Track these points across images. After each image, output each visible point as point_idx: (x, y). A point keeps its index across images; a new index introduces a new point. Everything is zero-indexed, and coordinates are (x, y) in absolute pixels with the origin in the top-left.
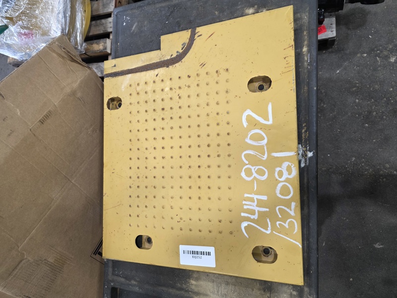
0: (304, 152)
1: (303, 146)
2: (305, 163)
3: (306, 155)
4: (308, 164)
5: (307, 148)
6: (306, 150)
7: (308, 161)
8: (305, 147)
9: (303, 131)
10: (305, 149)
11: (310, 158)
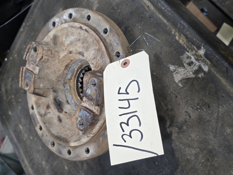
0: (197, 55)
1: (190, 50)
2: (207, 64)
3: (201, 56)
4: (209, 63)
5: (194, 49)
6: (196, 52)
7: (207, 61)
8: (192, 51)
9: (177, 38)
10: (194, 52)
11: (206, 55)
